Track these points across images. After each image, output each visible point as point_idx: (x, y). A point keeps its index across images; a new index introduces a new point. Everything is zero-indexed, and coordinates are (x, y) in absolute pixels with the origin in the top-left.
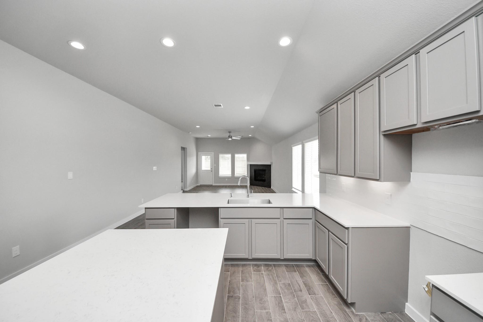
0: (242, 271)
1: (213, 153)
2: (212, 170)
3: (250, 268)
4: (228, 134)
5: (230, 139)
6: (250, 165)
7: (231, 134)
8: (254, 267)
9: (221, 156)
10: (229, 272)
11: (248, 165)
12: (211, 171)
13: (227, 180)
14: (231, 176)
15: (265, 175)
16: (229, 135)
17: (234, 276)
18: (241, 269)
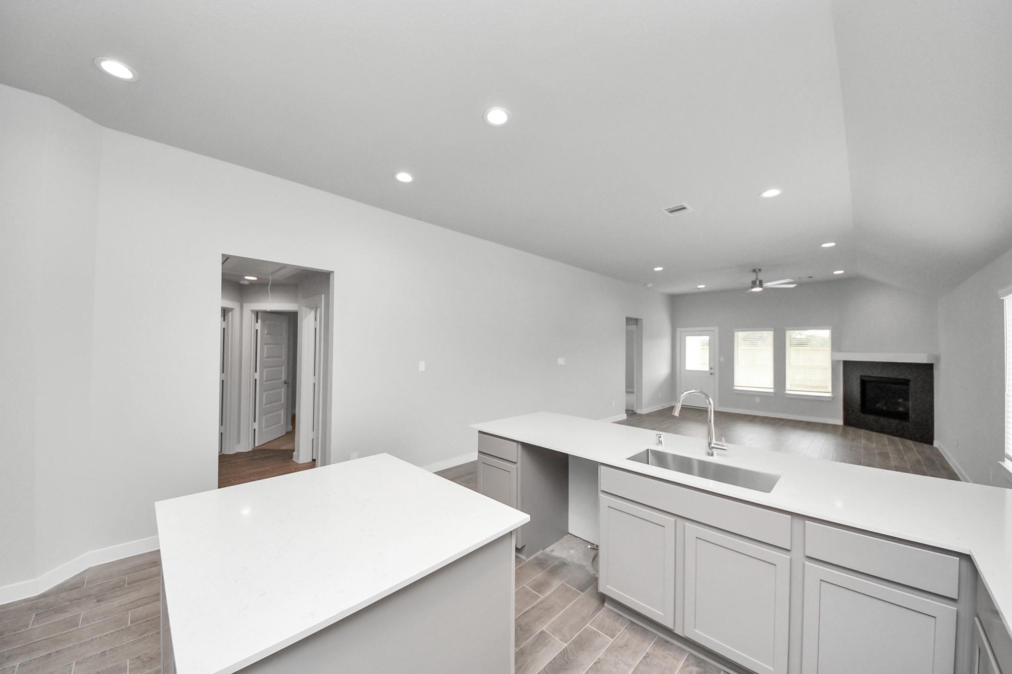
0: (648, 657)
1: (716, 329)
2: (712, 371)
3: (675, 662)
4: (753, 277)
5: (757, 289)
6: (846, 363)
7: (761, 276)
8: (688, 666)
9: (740, 336)
10: (613, 638)
11: (834, 364)
12: (711, 374)
13: (758, 400)
14: (772, 391)
15: (906, 399)
16: (754, 279)
17: (617, 656)
18: (648, 647)
